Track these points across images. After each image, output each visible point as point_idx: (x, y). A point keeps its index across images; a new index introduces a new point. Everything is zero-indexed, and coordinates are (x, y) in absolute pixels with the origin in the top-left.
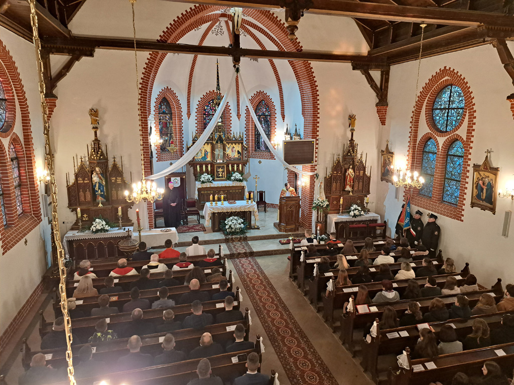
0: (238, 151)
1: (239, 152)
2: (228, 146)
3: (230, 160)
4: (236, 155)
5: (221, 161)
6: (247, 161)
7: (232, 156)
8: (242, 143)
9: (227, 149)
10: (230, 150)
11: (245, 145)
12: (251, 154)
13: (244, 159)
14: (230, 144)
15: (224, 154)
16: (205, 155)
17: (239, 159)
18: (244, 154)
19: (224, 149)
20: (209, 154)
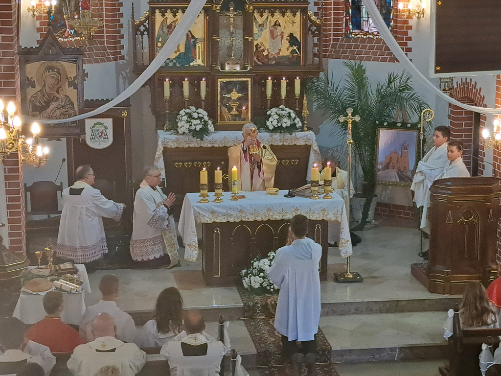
0: (291, 35)
1: (292, 40)
2: (260, 20)
3: (264, 64)
4: (285, 50)
5: (238, 68)
6: (320, 67)
7: (273, 53)
8: (304, 11)
9: (255, 30)
10: (266, 32)
11: (313, 18)
12: (334, 46)
13: (309, 62)
14: (265, 15)
15: (247, 44)
16: (187, 47)
17: (293, 61)
18: (310, 45)
19: (248, 30)
20: (200, 46)
